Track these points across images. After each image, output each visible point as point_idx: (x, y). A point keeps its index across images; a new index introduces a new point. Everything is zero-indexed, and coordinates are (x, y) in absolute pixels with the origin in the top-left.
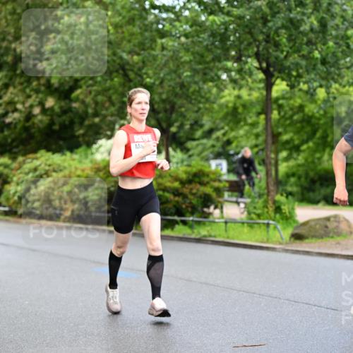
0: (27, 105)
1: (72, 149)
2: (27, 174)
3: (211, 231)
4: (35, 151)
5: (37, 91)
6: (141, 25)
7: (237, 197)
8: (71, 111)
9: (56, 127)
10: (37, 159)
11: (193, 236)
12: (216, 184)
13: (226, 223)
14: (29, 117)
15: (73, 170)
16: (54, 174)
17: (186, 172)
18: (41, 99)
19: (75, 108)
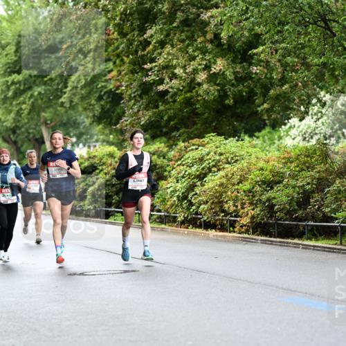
0: (189, 70)
1: (251, 131)
2: (190, 166)
4: (201, 136)
5: (204, 51)
8: (251, 79)
9: (230, 102)
10: (203, 146)
14: (192, 85)
15: (253, 160)
16: (227, 166)
18: (209, 61)
19: (256, 73)
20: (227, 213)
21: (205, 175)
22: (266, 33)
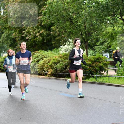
0: (34, 33)
1: (51, 49)
2: (35, 58)
3: (103, 80)
4: (38, 50)
5: (38, 28)
6: (77, 3)
7: (113, 67)
8: (51, 35)
9: (45, 41)
10: (38, 53)
11: (96, 82)
12: (105, 62)
13: (109, 77)
14: (35, 37)
15: (52, 57)
16: (45, 58)
17: (94, 58)
18: (40, 30)
20: (45, 71)
21: (39, 61)
22: (55, 23)
